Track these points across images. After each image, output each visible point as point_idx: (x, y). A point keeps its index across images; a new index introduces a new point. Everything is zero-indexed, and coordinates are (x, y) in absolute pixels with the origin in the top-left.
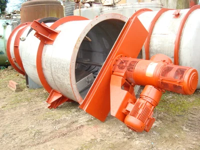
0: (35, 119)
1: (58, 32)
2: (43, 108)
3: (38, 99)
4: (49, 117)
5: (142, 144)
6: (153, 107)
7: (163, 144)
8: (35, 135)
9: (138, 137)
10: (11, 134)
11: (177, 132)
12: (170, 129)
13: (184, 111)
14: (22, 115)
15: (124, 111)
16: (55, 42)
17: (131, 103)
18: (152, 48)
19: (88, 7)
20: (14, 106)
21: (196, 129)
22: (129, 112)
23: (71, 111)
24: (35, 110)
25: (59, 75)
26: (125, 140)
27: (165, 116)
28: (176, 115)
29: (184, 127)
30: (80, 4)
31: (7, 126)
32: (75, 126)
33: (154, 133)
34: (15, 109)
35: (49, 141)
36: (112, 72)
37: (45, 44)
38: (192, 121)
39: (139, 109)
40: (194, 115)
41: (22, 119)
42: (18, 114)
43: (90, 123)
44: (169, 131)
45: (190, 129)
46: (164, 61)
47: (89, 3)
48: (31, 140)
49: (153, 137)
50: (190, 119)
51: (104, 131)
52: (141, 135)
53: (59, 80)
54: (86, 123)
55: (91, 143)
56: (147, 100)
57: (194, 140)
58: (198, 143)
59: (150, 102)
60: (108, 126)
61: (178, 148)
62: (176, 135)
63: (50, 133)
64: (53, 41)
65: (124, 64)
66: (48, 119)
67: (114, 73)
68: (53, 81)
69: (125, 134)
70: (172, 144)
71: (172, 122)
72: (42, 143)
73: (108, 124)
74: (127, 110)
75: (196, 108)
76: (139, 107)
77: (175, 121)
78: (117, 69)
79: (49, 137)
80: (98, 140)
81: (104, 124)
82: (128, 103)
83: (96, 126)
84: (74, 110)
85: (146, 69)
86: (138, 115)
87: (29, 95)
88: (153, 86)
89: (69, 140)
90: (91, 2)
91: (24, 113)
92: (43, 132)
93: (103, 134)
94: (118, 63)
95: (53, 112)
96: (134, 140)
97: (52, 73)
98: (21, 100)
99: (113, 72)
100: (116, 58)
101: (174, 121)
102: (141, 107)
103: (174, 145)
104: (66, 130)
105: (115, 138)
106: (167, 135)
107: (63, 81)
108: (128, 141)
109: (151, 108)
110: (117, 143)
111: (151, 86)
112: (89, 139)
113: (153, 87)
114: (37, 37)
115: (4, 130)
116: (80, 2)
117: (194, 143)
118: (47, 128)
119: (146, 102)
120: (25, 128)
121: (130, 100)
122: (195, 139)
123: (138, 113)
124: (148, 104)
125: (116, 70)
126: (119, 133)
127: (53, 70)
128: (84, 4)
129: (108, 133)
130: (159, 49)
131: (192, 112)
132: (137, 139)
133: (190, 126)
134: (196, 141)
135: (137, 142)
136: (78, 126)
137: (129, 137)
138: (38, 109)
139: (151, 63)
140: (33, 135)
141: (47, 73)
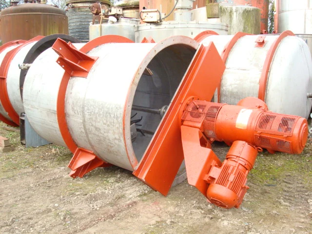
0: (54, 194)
1: (95, 59)
2: (62, 177)
3: (46, 163)
4: (77, 190)
5: (232, 225)
6: (247, 171)
7: (260, 224)
8: (65, 218)
9: (224, 216)
10: (24, 218)
11: (273, 207)
12: (264, 204)
13: (274, 179)
14: (30, 189)
15: (206, 178)
16: (90, 75)
17: (216, 166)
18: (224, 88)
19: (113, 23)
20: (10, 174)
21: (297, 202)
22: (215, 179)
23: (108, 182)
24: (49, 181)
25: (99, 125)
26: (207, 220)
27: (250, 186)
28: (265, 185)
29: (282, 201)
30: (102, 17)
31: (12, 206)
32: (123, 203)
33: (244, 209)
34: (13, 178)
35: (90, 227)
36: (180, 121)
37: (72, 76)
38: (288, 192)
39: (229, 175)
40: (289, 183)
41: (33, 195)
42: (23, 188)
43: (145, 198)
44: (263, 206)
45: (290, 203)
46: (259, 107)
47: (114, 15)
48: (61, 226)
49: (244, 215)
50: (286, 189)
51: (171, 209)
52: (226, 213)
53: (97, 133)
54: (139, 198)
55: (158, 226)
56: (240, 162)
57: (300, 217)
58: (307, 221)
59: (244, 164)
60: (175, 203)
61: (283, 228)
62: (274, 212)
63: (89, 214)
64: (87, 72)
65: (201, 110)
66: (77, 193)
67: (184, 123)
68: (84, 135)
69: (203, 212)
70: (274, 224)
71: (262, 194)
72: (81, 230)
73: (172, 199)
74: (210, 177)
75: (289, 174)
76: (230, 171)
77: (266, 192)
78: (189, 117)
79: (89, 220)
80: (168, 222)
81: (167, 199)
82: (211, 166)
83: (156, 203)
84: (112, 180)
85: (236, 117)
86: (229, 183)
87: (28, 157)
88: (246, 141)
89: (122, 224)
90: (118, 15)
91: (31, 185)
92: (76, 213)
93: (171, 214)
94: (190, 109)
95: (80, 183)
96: (220, 220)
97: (84, 121)
98: (18, 165)
99: (183, 121)
100: (187, 101)
101: (264, 192)
102: (232, 172)
103: (277, 225)
104: (112, 210)
105: (191, 218)
106: (263, 213)
107: (106, 134)
108: (212, 222)
109: (245, 173)
110: (196, 225)
111: (244, 142)
112: (153, 222)
113: (247, 144)
114: (61, 64)
115: (9, 212)
116: (102, 14)
117: (303, 220)
118: (81, 207)
119: (238, 164)
120: (44, 208)
121: (214, 163)
122: (302, 215)
123: (228, 180)
124: (241, 167)
125: (187, 119)
126: (194, 211)
127: (87, 116)
128: (107, 16)
129: (178, 212)
130: (235, 90)
131: (285, 180)
132: (223, 218)
133: (289, 199)
134: (304, 218)
135: (226, 223)
136: (128, 202)
137: (211, 216)
138: (54, 179)
139: (242, 110)
140: (62, 218)
141: (75, 122)
